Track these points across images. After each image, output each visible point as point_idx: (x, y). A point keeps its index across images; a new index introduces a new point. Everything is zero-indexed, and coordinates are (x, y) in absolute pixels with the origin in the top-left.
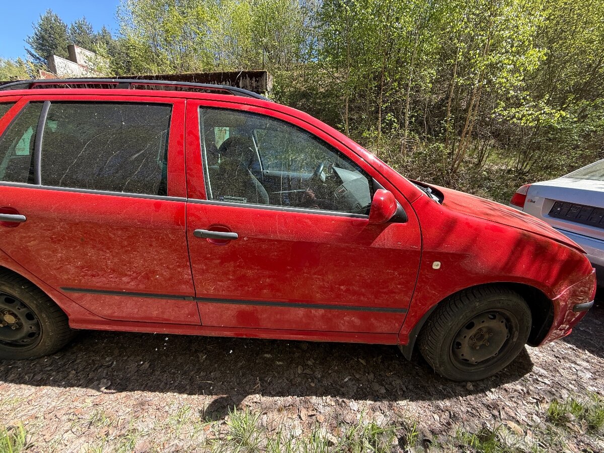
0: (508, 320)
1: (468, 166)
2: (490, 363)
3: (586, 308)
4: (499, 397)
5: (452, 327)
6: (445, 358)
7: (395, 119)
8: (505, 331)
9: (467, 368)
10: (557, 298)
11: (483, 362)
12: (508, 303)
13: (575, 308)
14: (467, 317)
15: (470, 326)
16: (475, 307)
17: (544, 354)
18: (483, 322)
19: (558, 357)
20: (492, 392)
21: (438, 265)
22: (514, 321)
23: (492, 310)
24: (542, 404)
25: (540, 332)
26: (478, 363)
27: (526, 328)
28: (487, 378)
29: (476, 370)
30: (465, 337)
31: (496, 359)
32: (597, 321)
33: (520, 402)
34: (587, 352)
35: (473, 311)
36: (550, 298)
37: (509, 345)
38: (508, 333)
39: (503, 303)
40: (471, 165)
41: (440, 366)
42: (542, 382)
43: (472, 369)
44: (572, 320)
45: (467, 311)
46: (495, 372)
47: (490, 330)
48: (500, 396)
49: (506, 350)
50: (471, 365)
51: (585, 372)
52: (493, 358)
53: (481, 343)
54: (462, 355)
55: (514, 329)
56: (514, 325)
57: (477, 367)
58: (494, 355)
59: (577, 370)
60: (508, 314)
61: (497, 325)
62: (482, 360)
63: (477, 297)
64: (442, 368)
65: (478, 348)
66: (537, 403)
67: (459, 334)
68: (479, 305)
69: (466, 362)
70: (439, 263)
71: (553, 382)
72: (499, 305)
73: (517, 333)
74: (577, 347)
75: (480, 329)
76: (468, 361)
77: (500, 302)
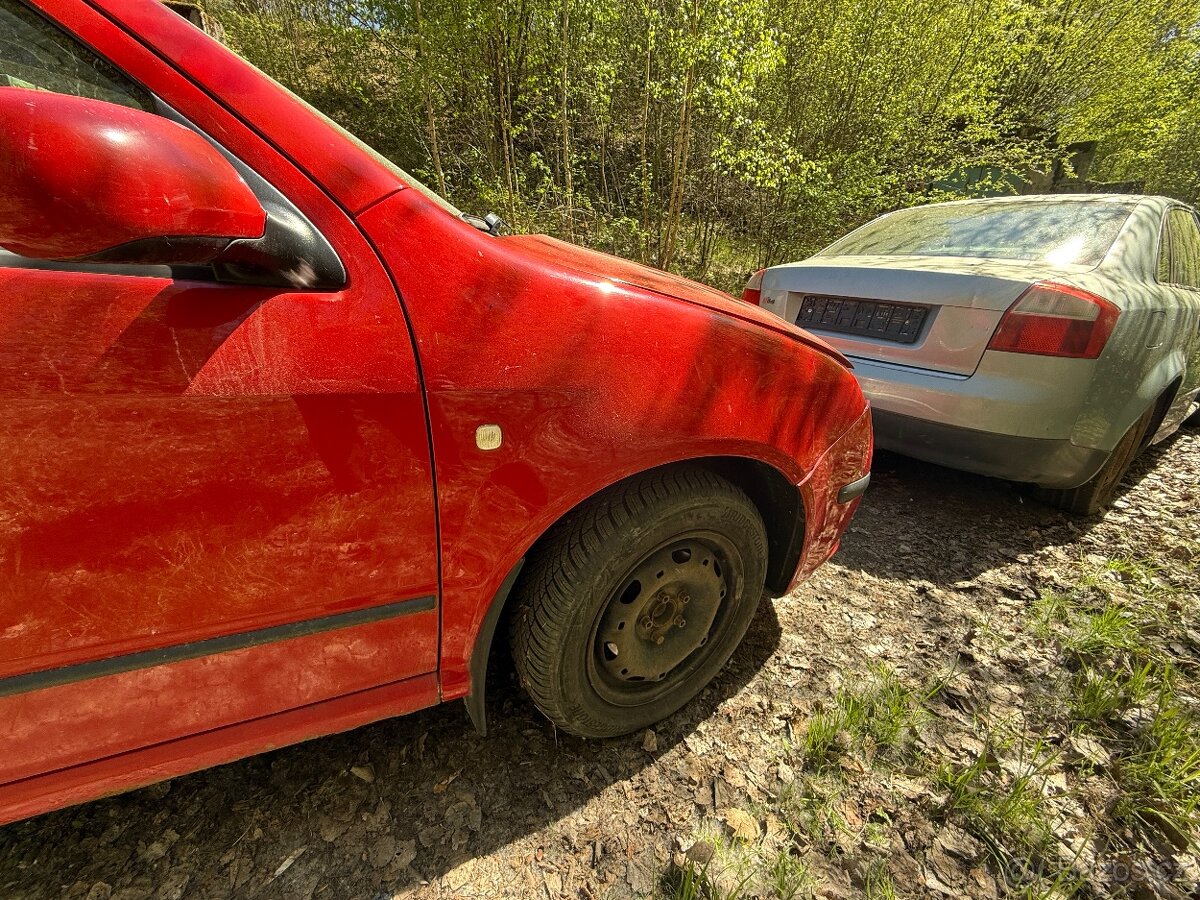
0: (719, 553)
1: (686, 268)
2: (695, 663)
3: (857, 492)
4: (714, 744)
5: (579, 611)
6: (578, 697)
7: (547, 168)
8: (715, 583)
9: (644, 695)
10: (806, 479)
11: (680, 667)
12: (712, 514)
13: (840, 496)
14: (613, 573)
15: (631, 593)
16: (631, 541)
17: (800, 600)
18: (660, 575)
19: (822, 599)
20: (699, 734)
21: (493, 436)
22: (732, 554)
23: (677, 539)
24: (796, 727)
25: (785, 563)
26: (667, 677)
27: (756, 563)
28: (693, 700)
29: (668, 692)
30: (622, 626)
31: (705, 652)
32: (873, 510)
33: (756, 740)
34: (864, 574)
35: (627, 555)
36: (792, 482)
37: (729, 611)
38: (722, 586)
39: (699, 517)
40: (691, 267)
41: (569, 719)
42: (797, 668)
43: (657, 693)
44: (841, 519)
45: (612, 559)
46: (706, 680)
47: (684, 589)
48: (717, 740)
49: (723, 625)
50: (651, 685)
51: (863, 616)
52: (699, 650)
53: (669, 625)
54: (625, 672)
55: (735, 573)
56: (732, 563)
57: (666, 685)
58: (699, 645)
59: (851, 618)
60: (717, 540)
61: (697, 573)
62: (674, 665)
63: (634, 512)
64: (577, 723)
65: (661, 640)
66: (787, 727)
67: (605, 622)
68: (638, 533)
69: (639, 684)
70: (496, 430)
71: (814, 661)
72: (690, 523)
73: (740, 581)
74: (849, 568)
75: (661, 593)
76: (643, 678)
77: (691, 516)
